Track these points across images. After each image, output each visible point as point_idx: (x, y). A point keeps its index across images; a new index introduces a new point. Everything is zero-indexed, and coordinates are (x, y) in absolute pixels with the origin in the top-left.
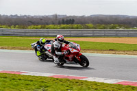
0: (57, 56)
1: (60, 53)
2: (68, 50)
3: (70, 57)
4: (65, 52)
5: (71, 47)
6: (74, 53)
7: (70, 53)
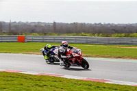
0: (62, 59)
1: (64, 57)
2: (71, 55)
3: (73, 60)
4: (69, 56)
5: (74, 52)
6: (76, 57)
7: (72, 57)
